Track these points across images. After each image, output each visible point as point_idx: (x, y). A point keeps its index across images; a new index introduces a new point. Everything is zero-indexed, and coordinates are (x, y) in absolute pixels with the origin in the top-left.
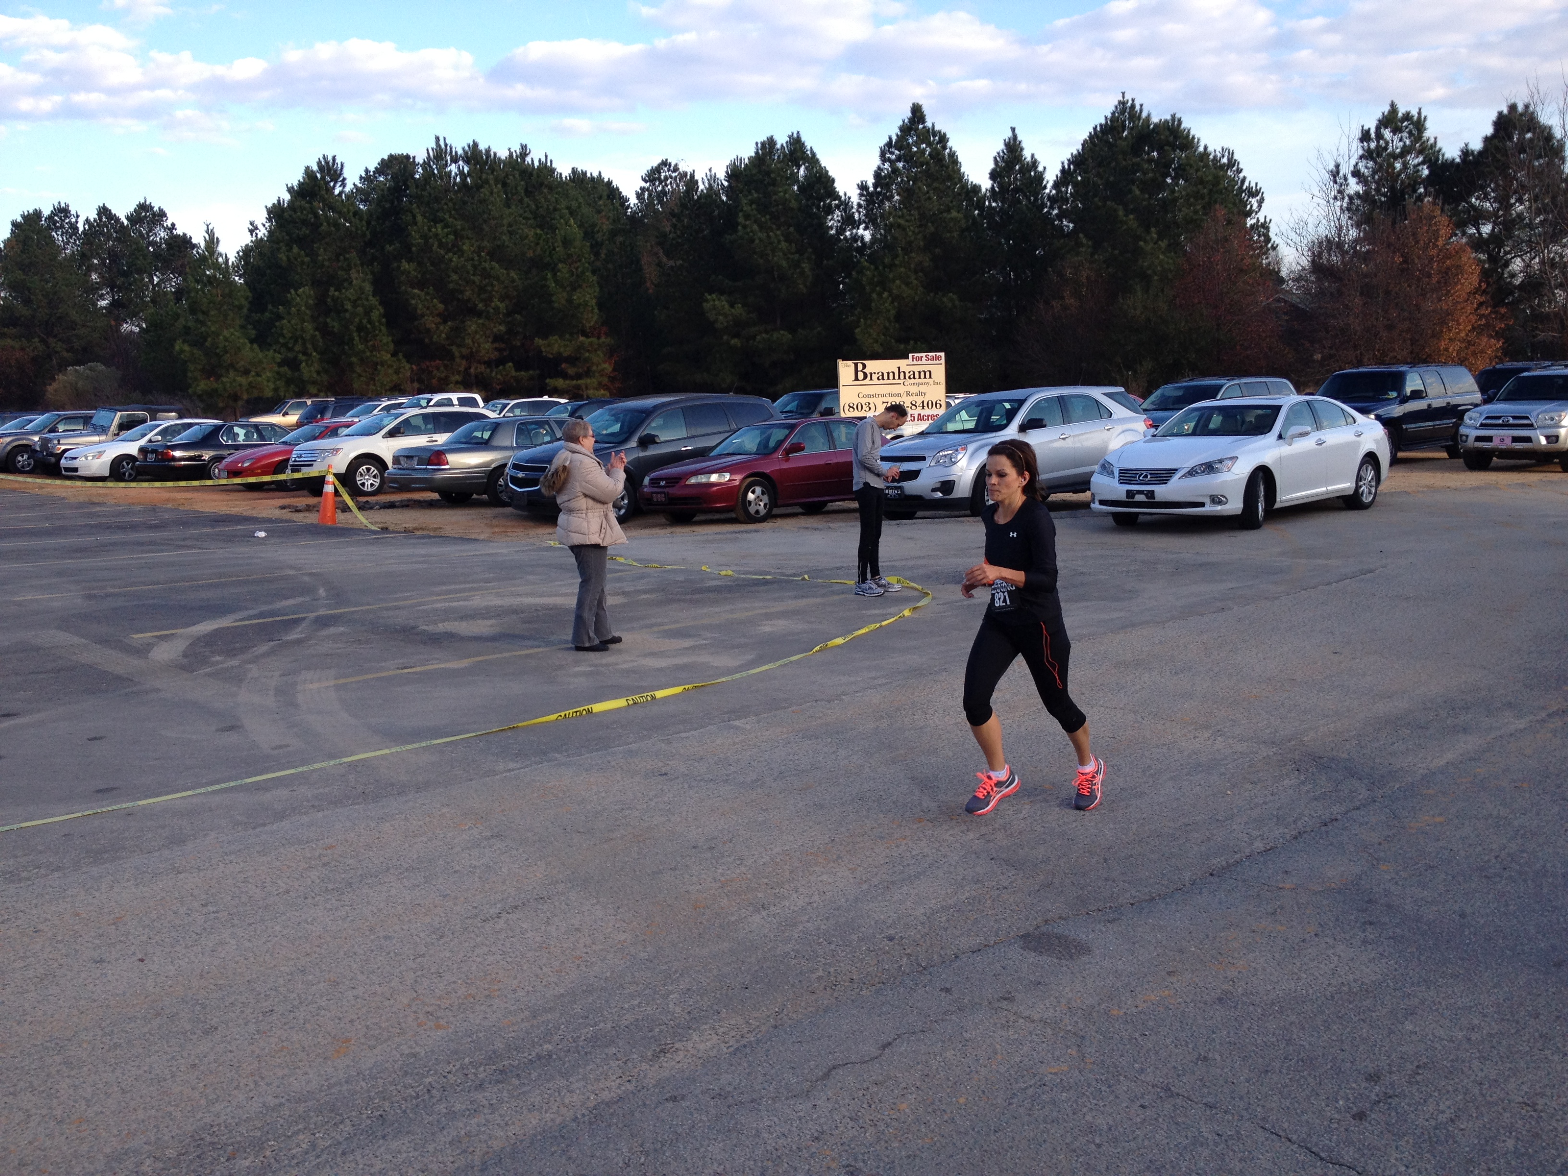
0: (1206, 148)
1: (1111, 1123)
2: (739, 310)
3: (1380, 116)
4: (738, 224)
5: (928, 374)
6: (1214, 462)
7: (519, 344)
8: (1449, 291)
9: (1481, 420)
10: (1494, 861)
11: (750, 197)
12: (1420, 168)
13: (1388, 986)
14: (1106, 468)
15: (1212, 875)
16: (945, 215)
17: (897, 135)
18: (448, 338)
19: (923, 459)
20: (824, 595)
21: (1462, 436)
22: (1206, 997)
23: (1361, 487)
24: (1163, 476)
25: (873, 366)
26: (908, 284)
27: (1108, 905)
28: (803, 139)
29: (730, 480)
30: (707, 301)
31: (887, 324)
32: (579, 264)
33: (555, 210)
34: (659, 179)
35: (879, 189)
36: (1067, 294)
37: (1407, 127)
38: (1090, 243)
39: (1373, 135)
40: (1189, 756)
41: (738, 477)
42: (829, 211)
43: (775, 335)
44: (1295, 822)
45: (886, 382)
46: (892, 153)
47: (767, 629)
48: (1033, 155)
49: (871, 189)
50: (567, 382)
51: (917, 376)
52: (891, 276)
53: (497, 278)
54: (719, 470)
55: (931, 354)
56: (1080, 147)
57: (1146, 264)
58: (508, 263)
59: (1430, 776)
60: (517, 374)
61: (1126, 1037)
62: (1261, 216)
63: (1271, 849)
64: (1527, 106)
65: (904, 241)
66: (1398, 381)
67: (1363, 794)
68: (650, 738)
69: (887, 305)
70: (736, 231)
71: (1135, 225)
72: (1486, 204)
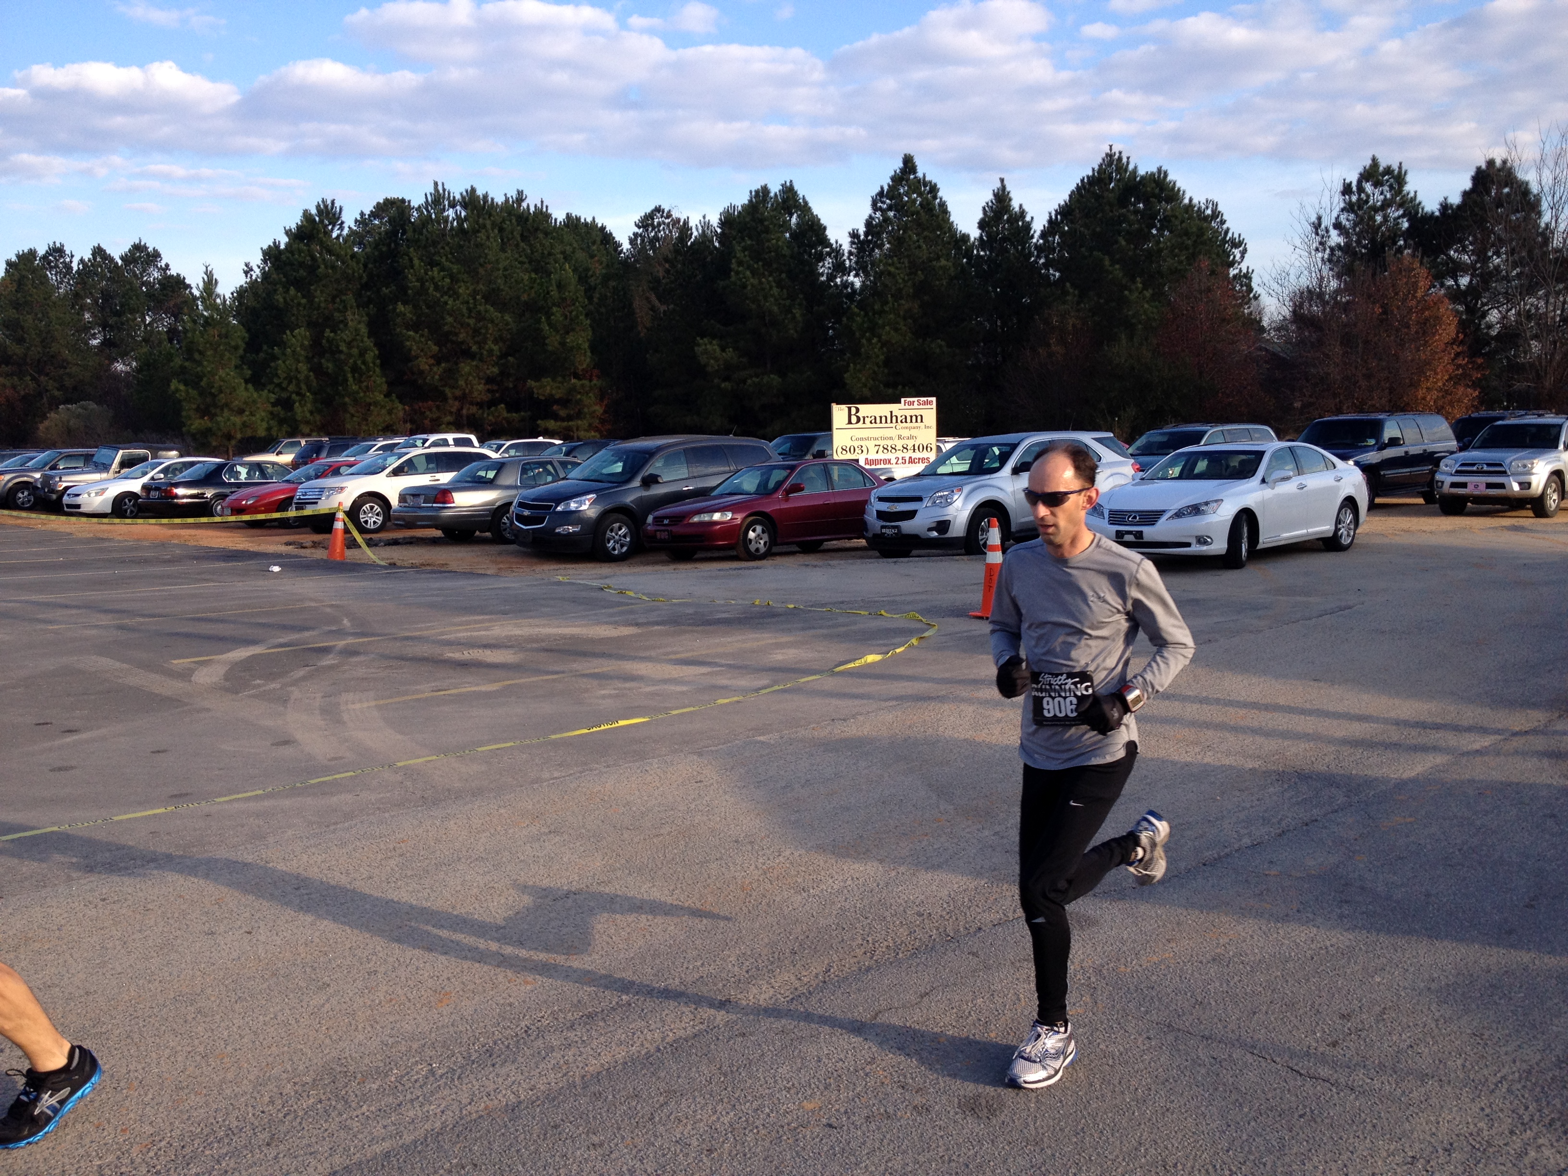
0: (1191, 200)
1: (1122, 1049)
2: (730, 353)
3: (1361, 170)
4: (731, 270)
5: (919, 418)
6: (1201, 504)
7: (511, 385)
8: (1427, 342)
9: (1457, 467)
10: (1457, 853)
11: (743, 244)
12: (1400, 221)
13: (1360, 949)
16: (934, 263)
17: (889, 185)
18: (441, 380)
19: (919, 499)
20: (829, 627)
21: (1438, 482)
22: (1201, 958)
23: (1340, 529)
24: (1151, 517)
25: (866, 410)
26: (896, 330)
27: (1112, 889)
28: (796, 188)
29: (731, 519)
30: (699, 345)
31: (876, 369)
32: (572, 307)
33: (550, 254)
34: (652, 224)
35: (870, 238)
36: (1053, 341)
37: (1387, 181)
38: (1076, 292)
39: (1354, 189)
40: (1182, 768)
41: (739, 517)
42: (821, 258)
43: (766, 379)
44: (1279, 823)
45: (878, 425)
46: (884, 203)
47: (779, 657)
48: (1021, 206)
49: (862, 237)
50: (559, 423)
51: (909, 419)
52: (880, 322)
53: (492, 322)
54: (722, 509)
55: (922, 399)
56: (1067, 198)
57: (1130, 313)
58: (502, 306)
59: (1401, 785)
60: (509, 415)
61: (1132, 988)
62: (1244, 267)
63: (1258, 844)
64: (1504, 162)
65: (893, 287)
66: (1376, 428)
67: (1341, 799)
68: (682, 751)
69: (876, 350)
70: (730, 277)
71: (1120, 275)
72: (1465, 257)
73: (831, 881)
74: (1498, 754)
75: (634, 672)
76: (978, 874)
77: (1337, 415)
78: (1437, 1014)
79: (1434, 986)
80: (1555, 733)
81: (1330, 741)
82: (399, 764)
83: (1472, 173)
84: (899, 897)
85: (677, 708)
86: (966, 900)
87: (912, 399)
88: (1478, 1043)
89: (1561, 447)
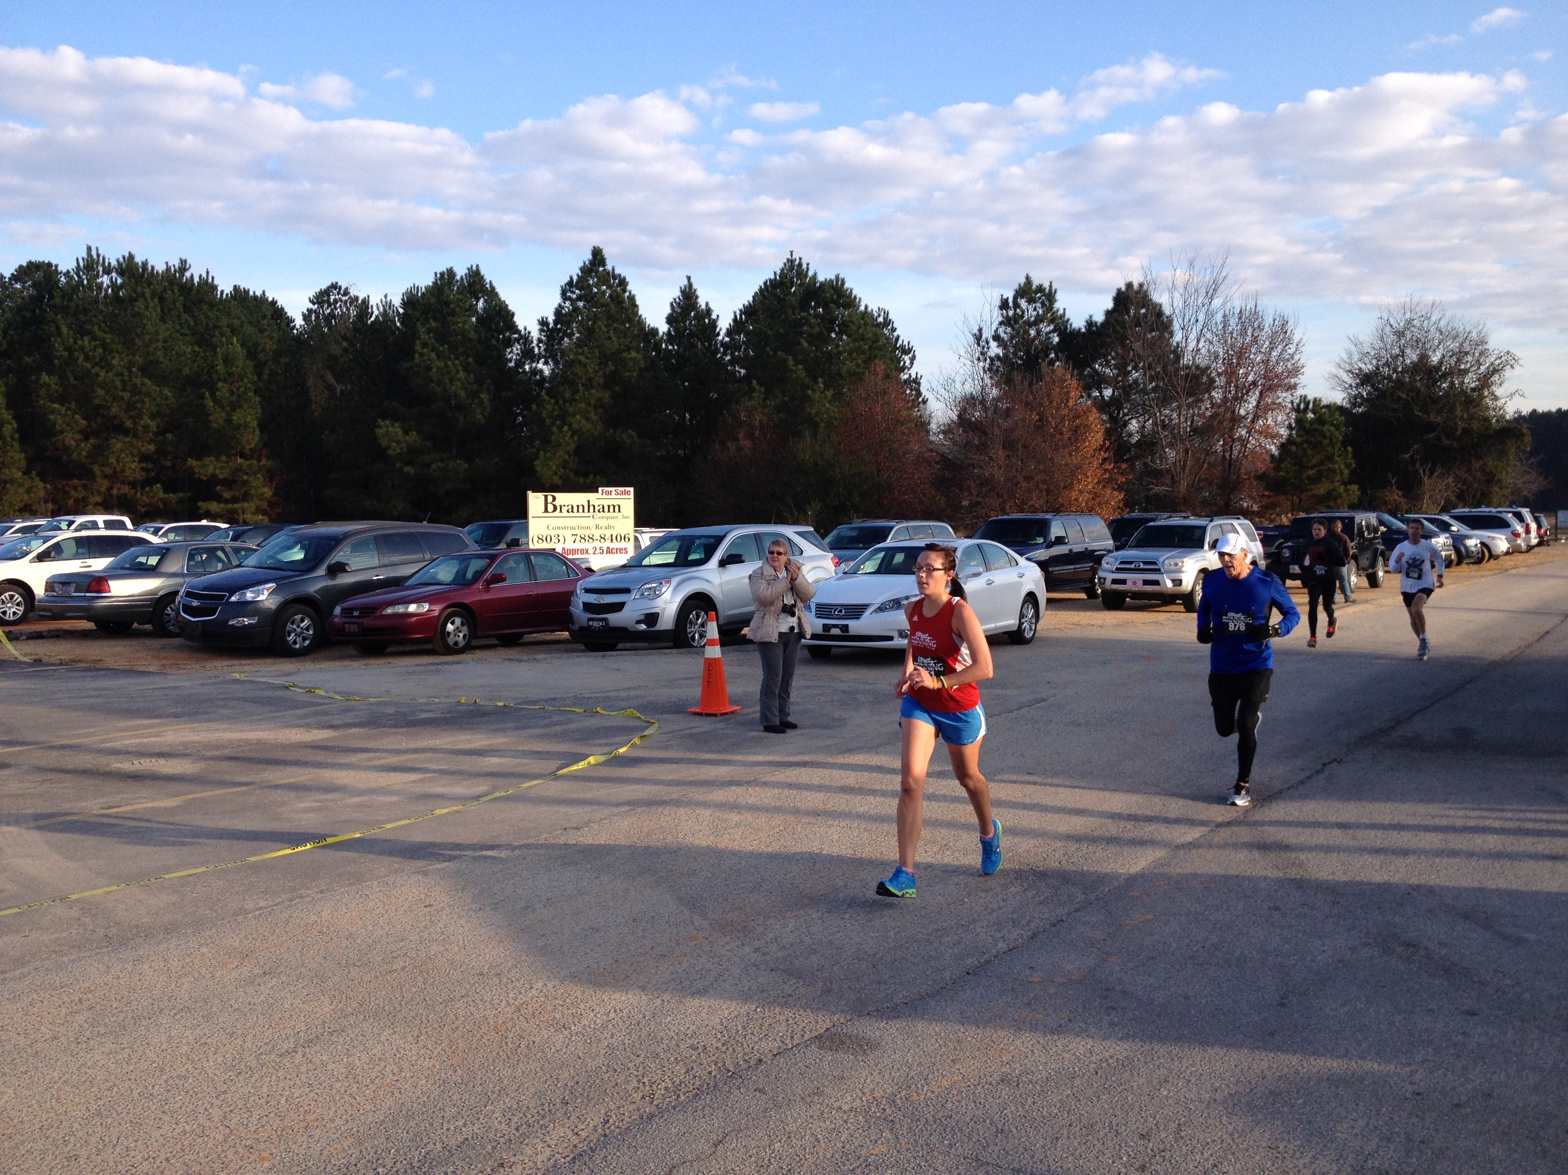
0: (866, 307)
2: (413, 437)
3: (1016, 287)
4: (415, 351)
5: (617, 508)
7: (169, 464)
8: (1079, 447)
9: (1117, 565)
10: (1202, 951)
11: (427, 326)
12: (1051, 335)
13: (1139, 1059)
15: (968, 973)
16: (625, 354)
17: (578, 275)
18: (88, 456)
19: (627, 591)
20: (546, 726)
21: (1100, 578)
22: (989, 1079)
23: (1023, 623)
24: (856, 611)
25: (563, 498)
26: (587, 419)
27: (885, 1006)
28: (482, 273)
29: (428, 611)
30: (379, 427)
31: (567, 457)
32: (241, 383)
33: (215, 327)
34: (328, 301)
35: (559, 326)
36: (741, 435)
37: (1040, 298)
38: (762, 389)
39: (1011, 304)
40: (926, 869)
41: (437, 608)
42: (509, 343)
43: (451, 464)
44: (1028, 924)
45: (575, 514)
46: (573, 293)
48: (707, 304)
49: (551, 325)
50: (222, 506)
51: (606, 509)
52: (571, 410)
53: (149, 395)
54: (418, 600)
55: (620, 489)
56: (751, 299)
57: (813, 411)
58: (161, 380)
59: (1132, 880)
60: (166, 496)
61: (930, 1119)
62: (913, 372)
63: (1014, 948)
64: (1141, 285)
65: (584, 377)
66: (1043, 527)
67: (1080, 897)
68: (403, 871)
70: (413, 359)
71: (802, 374)
72: (1108, 371)
73: (592, 1014)
74: (1210, 846)
75: (335, 781)
76: (746, 997)
77: (1007, 514)
78: (1231, 1128)
79: (1218, 1096)
80: (1256, 823)
81: (1057, 837)
82: (74, 897)
83: (1113, 293)
84: (669, 1030)
85: (390, 821)
86: (740, 1028)
87: (609, 489)
88: (1277, 1157)
89: (1206, 547)
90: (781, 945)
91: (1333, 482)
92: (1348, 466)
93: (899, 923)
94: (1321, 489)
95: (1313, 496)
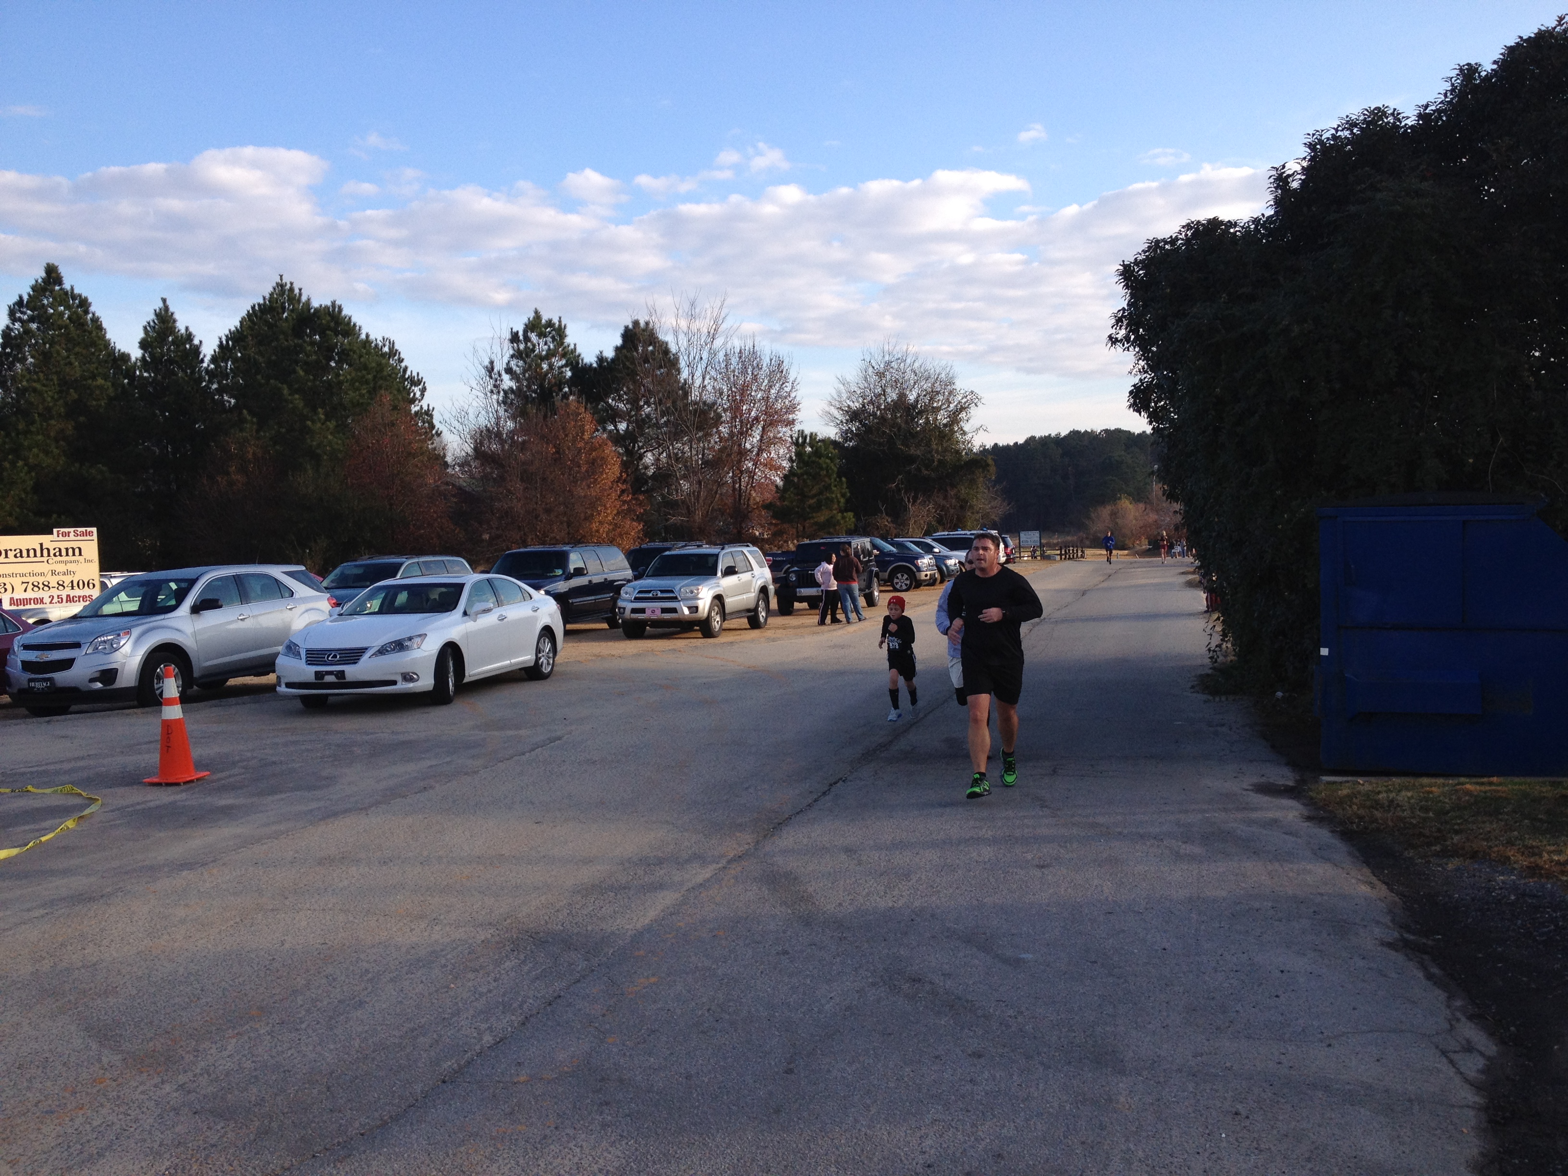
0: (367, 336)
3: (526, 320)
5: (77, 551)
6: (404, 639)
8: (596, 480)
9: (635, 595)
10: (707, 1015)
12: (564, 369)
14: (292, 649)
15: (444, 1082)
16: (90, 381)
17: (29, 295)
19: (77, 645)
21: (620, 608)
23: (540, 658)
24: (353, 655)
26: (47, 453)
27: (335, 1141)
31: (23, 496)
35: (8, 350)
36: (232, 469)
37: (550, 333)
38: (255, 420)
39: (521, 338)
40: (408, 952)
45: (25, 559)
46: (24, 313)
48: (187, 328)
51: (64, 552)
52: (26, 443)
55: (80, 529)
56: (238, 324)
57: (314, 443)
59: (638, 937)
62: (424, 404)
63: (501, 1040)
64: (647, 324)
65: (41, 406)
66: (562, 559)
67: (582, 965)
69: (22, 475)
71: (301, 404)
72: (621, 405)
74: (721, 885)
77: (526, 547)
80: (765, 854)
83: (621, 330)
87: (66, 530)
89: (719, 574)
90: (213, 1076)
91: (831, 510)
92: (843, 495)
93: (367, 1028)
94: (822, 517)
95: (816, 523)
